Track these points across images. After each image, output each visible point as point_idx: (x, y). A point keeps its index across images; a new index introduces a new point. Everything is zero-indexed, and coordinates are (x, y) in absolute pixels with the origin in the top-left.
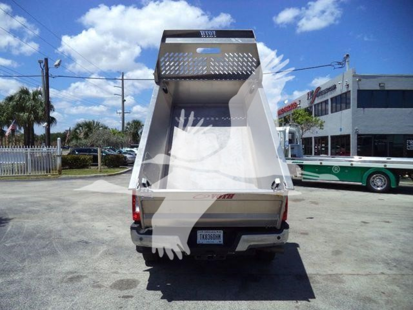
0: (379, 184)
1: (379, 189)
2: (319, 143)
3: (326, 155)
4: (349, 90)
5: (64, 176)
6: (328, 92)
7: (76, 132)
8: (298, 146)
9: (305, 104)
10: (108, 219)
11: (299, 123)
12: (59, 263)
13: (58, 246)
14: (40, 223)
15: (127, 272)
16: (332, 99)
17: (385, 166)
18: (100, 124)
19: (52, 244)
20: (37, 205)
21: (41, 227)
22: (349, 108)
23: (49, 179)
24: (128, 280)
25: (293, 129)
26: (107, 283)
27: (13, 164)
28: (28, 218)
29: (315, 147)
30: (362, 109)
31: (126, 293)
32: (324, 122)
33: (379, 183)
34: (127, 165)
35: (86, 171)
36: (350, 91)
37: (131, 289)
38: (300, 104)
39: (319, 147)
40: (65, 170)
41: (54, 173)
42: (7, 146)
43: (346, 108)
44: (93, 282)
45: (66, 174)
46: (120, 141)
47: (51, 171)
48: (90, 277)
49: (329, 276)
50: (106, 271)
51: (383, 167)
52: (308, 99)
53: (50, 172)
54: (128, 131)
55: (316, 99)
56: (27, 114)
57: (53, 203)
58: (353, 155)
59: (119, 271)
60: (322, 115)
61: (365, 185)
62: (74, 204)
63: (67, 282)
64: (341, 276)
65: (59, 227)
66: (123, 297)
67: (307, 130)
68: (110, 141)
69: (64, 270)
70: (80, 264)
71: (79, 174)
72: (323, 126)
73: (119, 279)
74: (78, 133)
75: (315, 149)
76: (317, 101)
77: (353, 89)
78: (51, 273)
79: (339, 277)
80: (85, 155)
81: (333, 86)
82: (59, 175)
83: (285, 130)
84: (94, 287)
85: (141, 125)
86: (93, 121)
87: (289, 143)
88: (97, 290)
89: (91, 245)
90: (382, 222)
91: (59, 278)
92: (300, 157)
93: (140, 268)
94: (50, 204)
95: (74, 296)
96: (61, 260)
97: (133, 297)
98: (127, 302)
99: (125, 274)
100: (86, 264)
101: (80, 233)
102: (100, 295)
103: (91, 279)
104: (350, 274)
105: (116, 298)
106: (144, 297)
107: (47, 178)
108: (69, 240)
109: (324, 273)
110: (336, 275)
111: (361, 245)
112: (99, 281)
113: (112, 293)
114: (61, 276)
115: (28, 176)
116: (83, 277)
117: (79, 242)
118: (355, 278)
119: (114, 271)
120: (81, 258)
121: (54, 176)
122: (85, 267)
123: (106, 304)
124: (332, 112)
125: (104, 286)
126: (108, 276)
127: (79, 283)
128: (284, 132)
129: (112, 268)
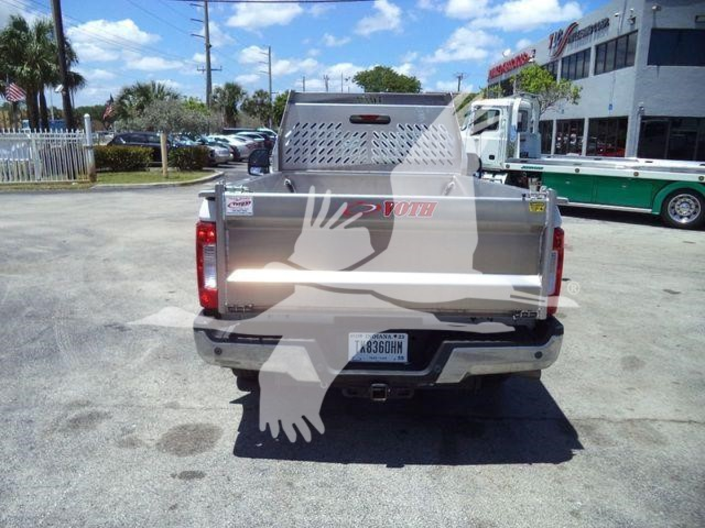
0: (685, 212)
1: (684, 221)
2: (566, 131)
3: (577, 155)
4: (636, 28)
5: (100, 185)
6: (592, 33)
7: (123, 104)
9: (543, 57)
10: (173, 275)
12: (57, 379)
13: (63, 336)
14: (38, 281)
15: (196, 405)
16: (598, 47)
17: (701, 178)
18: (165, 88)
19: (53, 331)
20: (40, 244)
21: (39, 290)
22: (632, 64)
23: (73, 190)
24: (197, 428)
25: (527, 103)
26: (152, 435)
27: (7, 162)
28: (16, 271)
29: (556, 139)
30: (656, 66)
31: (190, 465)
32: (582, 89)
33: (684, 210)
34: (216, 166)
35: (140, 177)
36: (637, 31)
37: (202, 452)
38: (534, 57)
39: (566, 138)
40: (102, 174)
41: (83, 180)
42: (9, 129)
43: (626, 65)
44: (120, 432)
45: (103, 181)
46: (200, 120)
47: (78, 176)
48: (116, 417)
49: (628, 424)
50: (153, 402)
51: (697, 180)
52: (550, 47)
53: (75, 178)
54: (218, 103)
55: (568, 47)
56: (29, 69)
57: (71, 239)
58: (630, 155)
59: (181, 401)
60: (575, 78)
61: (657, 213)
62: (110, 240)
63: (64, 430)
64: (655, 426)
65: (73, 292)
66: (181, 477)
67: (549, 106)
68: (181, 122)
69: (65, 397)
70: (99, 383)
71: (128, 182)
72: (578, 97)
73: (178, 423)
74: (125, 106)
75: (557, 141)
76: (569, 51)
77: (644, 27)
78: (36, 406)
79: (652, 429)
80: (139, 145)
81: (603, 21)
82: (92, 184)
83: (512, 105)
84: (121, 444)
85: (241, 92)
86: (153, 82)
87: (518, 131)
88: (127, 452)
89: (131, 334)
91: (50, 419)
92: (535, 158)
93: (226, 393)
94: (64, 241)
95: (74, 471)
96: (62, 372)
97: (203, 476)
98: (188, 490)
99: (194, 411)
100: (113, 381)
101: (112, 305)
102: (130, 470)
103: (118, 422)
104: (673, 421)
105: (165, 479)
106: (228, 477)
107: (71, 189)
108: (87, 322)
109: (617, 416)
110: (642, 421)
111: (678, 346)
112: (134, 429)
113: (160, 463)
114: (56, 412)
115: (36, 184)
116: (102, 418)
117: (106, 326)
118: (685, 432)
119: (170, 401)
120: (106, 366)
121: (83, 185)
122: (110, 389)
123: (143, 495)
124: (596, 73)
125: (144, 444)
126: (154, 416)
127: (90, 433)
128: (510, 108)
129: (166, 394)
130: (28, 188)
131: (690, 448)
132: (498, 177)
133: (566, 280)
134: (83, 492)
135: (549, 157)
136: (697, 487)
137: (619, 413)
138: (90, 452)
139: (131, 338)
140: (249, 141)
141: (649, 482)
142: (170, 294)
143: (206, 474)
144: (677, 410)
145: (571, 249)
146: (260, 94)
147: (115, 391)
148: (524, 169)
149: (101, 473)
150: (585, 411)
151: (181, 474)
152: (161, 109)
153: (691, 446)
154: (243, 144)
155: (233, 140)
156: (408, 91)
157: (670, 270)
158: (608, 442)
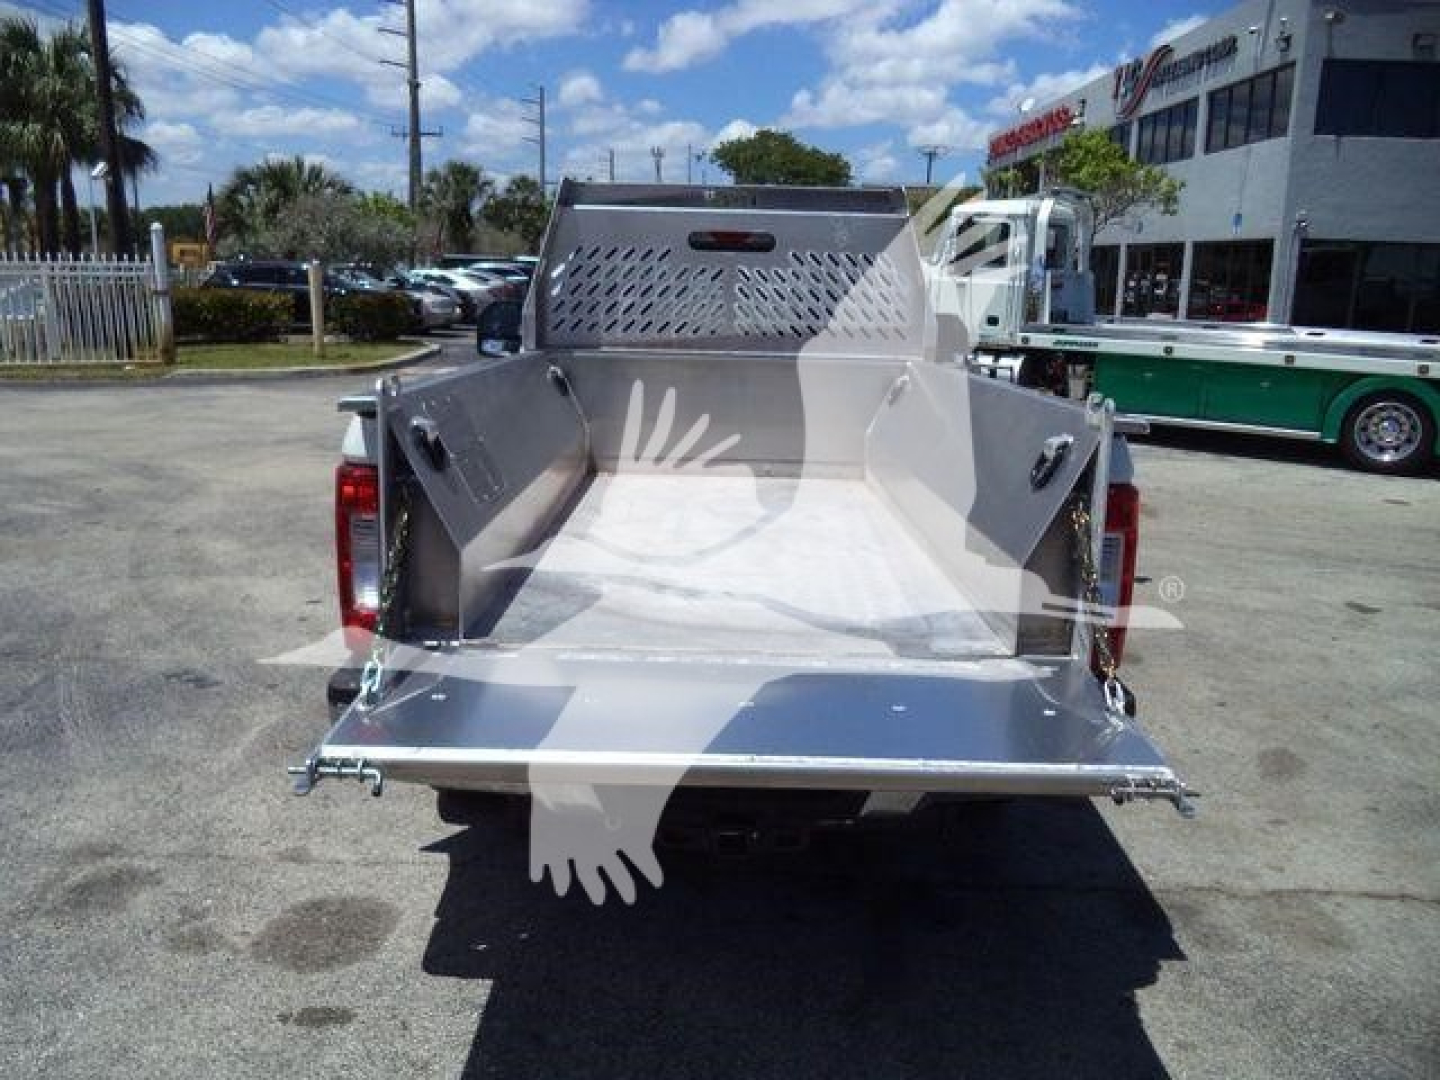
0: (1388, 440)
1: (1387, 458)
2: (1146, 267)
3: (1169, 317)
4: (1290, 58)
5: (182, 371)
6: (1200, 67)
7: (235, 203)
8: (1079, 276)
9: (1102, 116)
10: (319, 564)
11: (1082, 186)
12: (52, 794)
13: (75, 698)
14: (33, 578)
15: (346, 854)
16: (1212, 96)
17: (1424, 369)
18: (324, 174)
19: (54, 686)
20: (47, 495)
21: (33, 597)
22: (1283, 132)
23: (126, 381)
24: (344, 906)
25: (1066, 209)
26: (245, 924)
29: (1126, 283)
30: (1332, 137)
31: (321, 993)
32: (1183, 185)
33: (1389, 436)
34: (426, 332)
35: (267, 354)
36: (1293, 64)
37: (349, 963)
38: (1081, 115)
39: (1145, 283)
40: (189, 349)
41: (148, 361)
43: (1270, 132)
44: (177, 917)
45: (189, 363)
46: (393, 239)
47: (136, 351)
48: (171, 879)
49: (1271, 901)
50: (254, 848)
51: (1415, 373)
52: (1116, 96)
53: (130, 356)
54: (435, 203)
55: (1151, 94)
56: (38, 127)
57: (112, 485)
59: (315, 846)
60: (1167, 159)
61: (1331, 441)
62: (193, 489)
63: (58, 910)
64: (1327, 906)
65: (104, 602)
66: (299, 1022)
67: (1113, 216)
68: (355, 241)
69: (64, 834)
70: (143, 803)
71: (241, 366)
72: (1175, 200)
73: (305, 896)
74: (241, 207)
75: (1127, 289)
76: (1155, 101)
77: (1308, 56)
79: (1321, 914)
80: (267, 290)
81: (1225, 42)
82: (166, 369)
83: (1036, 212)
84: (177, 944)
85: (481, 181)
86: (297, 161)
87: (1047, 267)
88: (188, 961)
89: (220, 695)
90: (1428, 605)
91: (30, 884)
92: (1082, 323)
93: (412, 829)
94: (98, 490)
95: (69, 1006)
96: (64, 777)
97: (349, 1019)
98: (315, 1051)
99: (339, 868)
100: (171, 801)
101: (185, 630)
102: (191, 1004)
103: (175, 893)
104: (1368, 895)
105: (264, 1026)
106: (403, 1023)
107: (121, 378)
108: (128, 667)
109: (1247, 884)
110: (1301, 894)
111: (1376, 726)
112: (207, 909)
113: (256, 989)
114: (44, 870)
115: (50, 367)
116: (143, 883)
117: (168, 677)
118: (1394, 921)
119: (291, 845)
120: (160, 766)
121: (148, 371)
122: (164, 817)
123: (214, 1061)
124: (1208, 149)
125: (226, 943)
126: (255, 878)
127: (111, 918)
128: (1030, 220)
129: (282, 831)
130: (35, 377)
131: (1403, 957)
132: (1005, 361)
133: (1142, 580)
134: (84, 1054)
135: (1111, 321)
136: (1419, 1048)
137: (1252, 876)
138: (108, 961)
139: (220, 702)
140: (496, 282)
141: (1314, 1036)
142: (311, 606)
143: (356, 1015)
144: (1374, 871)
145: (1152, 514)
146: (522, 183)
147: (172, 823)
148: (1059, 347)
149: (126, 1011)
150: (1181, 871)
151: (301, 1014)
152: (313, 215)
153: (1403, 950)
154: (483, 287)
155: (462, 280)
156: (825, 182)
157: (1358, 561)
158: (1228, 943)
